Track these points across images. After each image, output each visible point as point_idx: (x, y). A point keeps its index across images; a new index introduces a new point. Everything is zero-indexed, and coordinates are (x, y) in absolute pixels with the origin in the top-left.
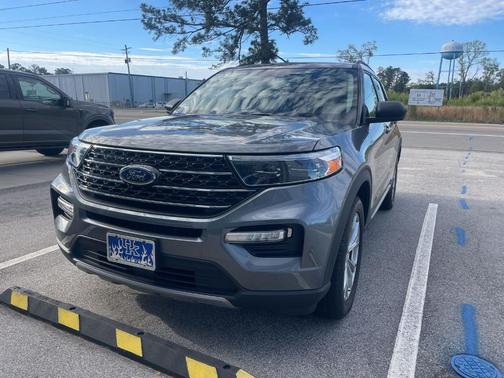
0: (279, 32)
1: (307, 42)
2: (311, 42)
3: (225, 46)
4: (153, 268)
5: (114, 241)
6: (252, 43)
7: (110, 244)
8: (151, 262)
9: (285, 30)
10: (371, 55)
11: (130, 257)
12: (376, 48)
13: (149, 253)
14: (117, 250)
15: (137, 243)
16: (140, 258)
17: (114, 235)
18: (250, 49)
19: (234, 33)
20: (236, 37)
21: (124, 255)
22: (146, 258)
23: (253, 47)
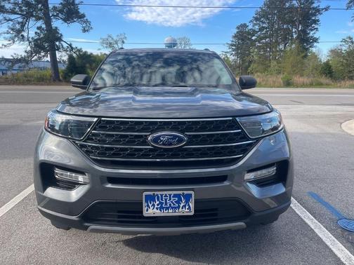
0: (60, 21)
1: (84, 31)
2: (87, 30)
3: (12, 29)
4: (192, 213)
5: (151, 198)
6: (38, 28)
7: (146, 201)
8: (189, 208)
9: (65, 20)
10: (123, 42)
11: (167, 209)
12: (126, 38)
13: (187, 201)
14: (154, 205)
15: (175, 196)
16: (179, 207)
17: (151, 193)
18: (36, 33)
19: (20, 20)
20: (22, 23)
21: (161, 208)
22: (184, 206)
23: (39, 31)
